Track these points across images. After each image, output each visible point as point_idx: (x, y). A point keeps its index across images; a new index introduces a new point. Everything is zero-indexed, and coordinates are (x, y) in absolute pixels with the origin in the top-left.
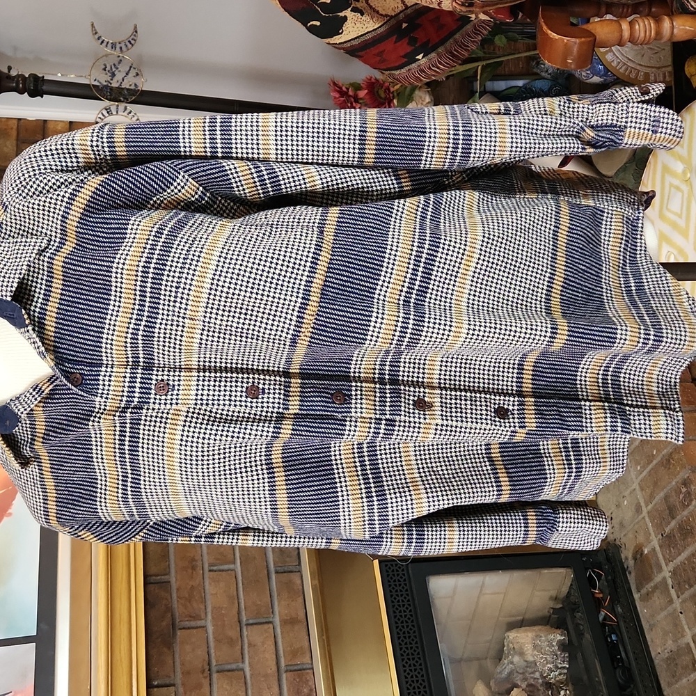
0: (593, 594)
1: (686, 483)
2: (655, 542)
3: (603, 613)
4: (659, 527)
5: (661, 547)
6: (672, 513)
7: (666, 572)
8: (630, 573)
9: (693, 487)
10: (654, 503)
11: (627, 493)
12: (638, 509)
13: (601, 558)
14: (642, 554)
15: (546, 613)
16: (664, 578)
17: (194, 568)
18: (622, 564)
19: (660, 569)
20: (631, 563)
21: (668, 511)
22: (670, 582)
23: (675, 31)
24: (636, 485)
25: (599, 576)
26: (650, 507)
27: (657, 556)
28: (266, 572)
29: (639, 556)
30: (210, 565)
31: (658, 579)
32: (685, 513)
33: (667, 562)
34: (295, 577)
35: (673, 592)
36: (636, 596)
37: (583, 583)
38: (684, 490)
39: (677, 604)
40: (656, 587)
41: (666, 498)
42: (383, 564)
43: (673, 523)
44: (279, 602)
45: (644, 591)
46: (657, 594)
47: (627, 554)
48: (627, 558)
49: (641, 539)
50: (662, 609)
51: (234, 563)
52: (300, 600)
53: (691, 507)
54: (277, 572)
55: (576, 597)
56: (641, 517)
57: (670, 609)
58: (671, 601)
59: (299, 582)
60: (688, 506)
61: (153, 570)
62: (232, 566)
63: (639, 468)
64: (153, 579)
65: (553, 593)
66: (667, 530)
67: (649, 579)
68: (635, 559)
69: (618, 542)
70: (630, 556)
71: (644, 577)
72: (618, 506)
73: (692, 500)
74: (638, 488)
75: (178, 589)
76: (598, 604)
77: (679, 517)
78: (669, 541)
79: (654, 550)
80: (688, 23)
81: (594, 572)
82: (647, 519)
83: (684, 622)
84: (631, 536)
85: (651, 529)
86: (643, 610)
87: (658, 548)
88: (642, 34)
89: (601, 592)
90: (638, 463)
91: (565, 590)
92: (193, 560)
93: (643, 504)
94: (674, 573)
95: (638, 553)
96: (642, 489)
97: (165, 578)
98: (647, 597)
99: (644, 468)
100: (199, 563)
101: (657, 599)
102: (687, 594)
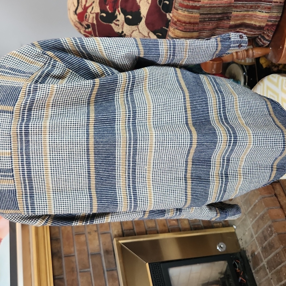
0: (236, 270)
1: (270, 226)
2: (259, 250)
3: (240, 278)
4: (261, 243)
5: (262, 252)
6: (265, 238)
7: (264, 262)
8: (250, 262)
9: (273, 229)
10: (258, 233)
11: (247, 229)
12: (252, 236)
13: (238, 256)
14: (254, 254)
15: (217, 279)
16: (264, 264)
17: (73, 271)
18: (247, 258)
19: (262, 261)
20: (250, 258)
21: (263, 238)
22: (266, 266)
23: (254, 54)
24: (250, 226)
25: (238, 263)
26: (257, 235)
27: (260, 255)
28: (103, 271)
29: (253, 255)
30: (80, 269)
31: (261, 265)
32: (271, 239)
33: (265, 258)
34: (115, 272)
35: (268, 270)
36: (253, 271)
37: (232, 266)
38: (270, 229)
39: (269, 275)
40: (261, 268)
41: (263, 232)
42: (150, 265)
43: (266, 243)
44: (109, 283)
45: (256, 269)
46: (261, 271)
47: (249, 254)
48: (248, 256)
49: (254, 248)
50: (264, 277)
51: (89, 268)
52: (117, 282)
53: (273, 237)
54: (107, 271)
55: (229, 272)
56: (253, 239)
57: (267, 277)
58: (267, 274)
59: (116, 274)
60: (272, 236)
61: (56, 274)
62: (88, 270)
63: (251, 219)
64: (57, 277)
65: (220, 271)
66: (264, 245)
67: (258, 265)
68: (252, 256)
69: (245, 249)
70: (250, 255)
71: (256, 264)
72: (244, 234)
73: (273, 234)
74: (251, 227)
75: (67, 281)
76: (238, 275)
77: (268, 240)
78: (264, 249)
79: (259, 253)
80: (259, 51)
81: (236, 261)
82: (256, 240)
83: (273, 283)
84: (250, 247)
85: (258, 245)
86: (256, 277)
87: (261, 252)
88: (241, 57)
89: (239, 269)
90: (251, 218)
91: (224, 269)
92: (73, 268)
93: (254, 234)
94: (268, 263)
95: (253, 253)
96: (253, 228)
97: (61, 277)
98: (257, 272)
99: (253, 219)
100: (75, 269)
101: (262, 273)
102: (273, 271)
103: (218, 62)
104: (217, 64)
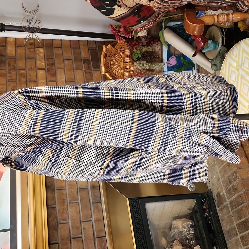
0: (203, 207)
1: (235, 172)
2: (224, 191)
3: (206, 214)
4: (226, 186)
5: (226, 193)
6: (230, 182)
7: (228, 202)
8: (215, 201)
9: (237, 174)
10: (224, 178)
11: (215, 174)
12: (219, 180)
13: (206, 195)
14: (220, 195)
15: (187, 213)
16: (227, 204)
17: (64, 202)
18: (213, 198)
19: (226, 201)
20: (216, 198)
21: (229, 182)
22: (229, 205)
23: (234, 19)
24: (218, 171)
25: (205, 201)
26: (223, 179)
27: (225, 196)
28: (89, 203)
29: (219, 196)
30: (70, 201)
31: (225, 204)
32: (235, 183)
33: (228, 199)
34: (99, 205)
35: (230, 209)
36: (217, 209)
37: (199, 204)
38: (234, 175)
39: (231, 213)
40: (224, 207)
41: (228, 177)
42: (130, 199)
43: (230, 186)
44: (94, 214)
45: (220, 207)
46: (225, 209)
47: (215, 195)
48: (214, 196)
49: (219, 190)
50: (226, 214)
51: (78, 200)
52: (101, 213)
53: (237, 181)
54: (93, 203)
55: (197, 209)
56: (220, 182)
57: (229, 214)
58: (229, 212)
59: (101, 206)
60: (236, 180)
61: (50, 204)
62: (77, 201)
63: (219, 165)
64: (50, 206)
65: (189, 207)
66: (228, 188)
67: (222, 204)
68: (217, 196)
69: (211, 190)
70: (216, 195)
71: (220, 203)
72: (212, 178)
73: (237, 179)
74: (219, 172)
75: (59, 210)
76: (204, 211)
77: (232, 184)
78: (229, 191)
79: (224, 194)
80: (239, 16)
81: (203, 200)
82: (222, 183)
83: (234, 220)
84: (216, 188)
85: (223, 187)
86: (220, 214)
87: (225, 194)
88: (222, 20)
89: (206, 206)
90: (219, 164)
91: (193, 206)
92: (64, 199)
93: (220, 178)
94: (231, 203)
95: (218, 195)
96: (220, 173)
97: (54, 206)
98: (221, 210)
99: (221, 165)
100: (66, 201)
101: (225, 211)
102: (235, 210)
103: (200, 25)
104: (199, 27)
